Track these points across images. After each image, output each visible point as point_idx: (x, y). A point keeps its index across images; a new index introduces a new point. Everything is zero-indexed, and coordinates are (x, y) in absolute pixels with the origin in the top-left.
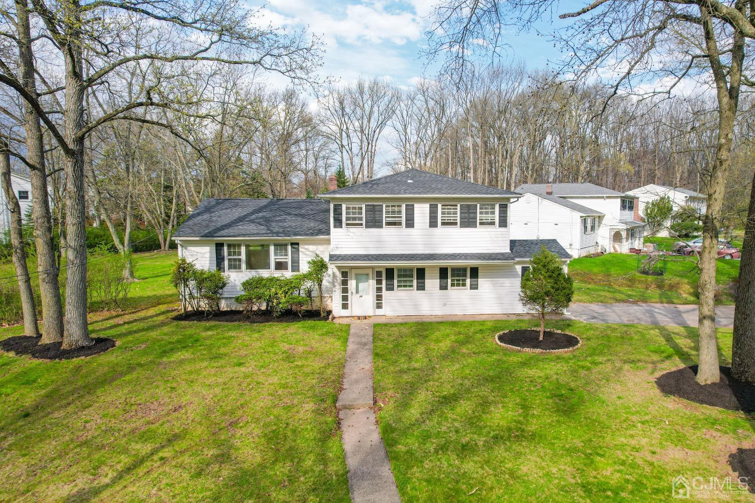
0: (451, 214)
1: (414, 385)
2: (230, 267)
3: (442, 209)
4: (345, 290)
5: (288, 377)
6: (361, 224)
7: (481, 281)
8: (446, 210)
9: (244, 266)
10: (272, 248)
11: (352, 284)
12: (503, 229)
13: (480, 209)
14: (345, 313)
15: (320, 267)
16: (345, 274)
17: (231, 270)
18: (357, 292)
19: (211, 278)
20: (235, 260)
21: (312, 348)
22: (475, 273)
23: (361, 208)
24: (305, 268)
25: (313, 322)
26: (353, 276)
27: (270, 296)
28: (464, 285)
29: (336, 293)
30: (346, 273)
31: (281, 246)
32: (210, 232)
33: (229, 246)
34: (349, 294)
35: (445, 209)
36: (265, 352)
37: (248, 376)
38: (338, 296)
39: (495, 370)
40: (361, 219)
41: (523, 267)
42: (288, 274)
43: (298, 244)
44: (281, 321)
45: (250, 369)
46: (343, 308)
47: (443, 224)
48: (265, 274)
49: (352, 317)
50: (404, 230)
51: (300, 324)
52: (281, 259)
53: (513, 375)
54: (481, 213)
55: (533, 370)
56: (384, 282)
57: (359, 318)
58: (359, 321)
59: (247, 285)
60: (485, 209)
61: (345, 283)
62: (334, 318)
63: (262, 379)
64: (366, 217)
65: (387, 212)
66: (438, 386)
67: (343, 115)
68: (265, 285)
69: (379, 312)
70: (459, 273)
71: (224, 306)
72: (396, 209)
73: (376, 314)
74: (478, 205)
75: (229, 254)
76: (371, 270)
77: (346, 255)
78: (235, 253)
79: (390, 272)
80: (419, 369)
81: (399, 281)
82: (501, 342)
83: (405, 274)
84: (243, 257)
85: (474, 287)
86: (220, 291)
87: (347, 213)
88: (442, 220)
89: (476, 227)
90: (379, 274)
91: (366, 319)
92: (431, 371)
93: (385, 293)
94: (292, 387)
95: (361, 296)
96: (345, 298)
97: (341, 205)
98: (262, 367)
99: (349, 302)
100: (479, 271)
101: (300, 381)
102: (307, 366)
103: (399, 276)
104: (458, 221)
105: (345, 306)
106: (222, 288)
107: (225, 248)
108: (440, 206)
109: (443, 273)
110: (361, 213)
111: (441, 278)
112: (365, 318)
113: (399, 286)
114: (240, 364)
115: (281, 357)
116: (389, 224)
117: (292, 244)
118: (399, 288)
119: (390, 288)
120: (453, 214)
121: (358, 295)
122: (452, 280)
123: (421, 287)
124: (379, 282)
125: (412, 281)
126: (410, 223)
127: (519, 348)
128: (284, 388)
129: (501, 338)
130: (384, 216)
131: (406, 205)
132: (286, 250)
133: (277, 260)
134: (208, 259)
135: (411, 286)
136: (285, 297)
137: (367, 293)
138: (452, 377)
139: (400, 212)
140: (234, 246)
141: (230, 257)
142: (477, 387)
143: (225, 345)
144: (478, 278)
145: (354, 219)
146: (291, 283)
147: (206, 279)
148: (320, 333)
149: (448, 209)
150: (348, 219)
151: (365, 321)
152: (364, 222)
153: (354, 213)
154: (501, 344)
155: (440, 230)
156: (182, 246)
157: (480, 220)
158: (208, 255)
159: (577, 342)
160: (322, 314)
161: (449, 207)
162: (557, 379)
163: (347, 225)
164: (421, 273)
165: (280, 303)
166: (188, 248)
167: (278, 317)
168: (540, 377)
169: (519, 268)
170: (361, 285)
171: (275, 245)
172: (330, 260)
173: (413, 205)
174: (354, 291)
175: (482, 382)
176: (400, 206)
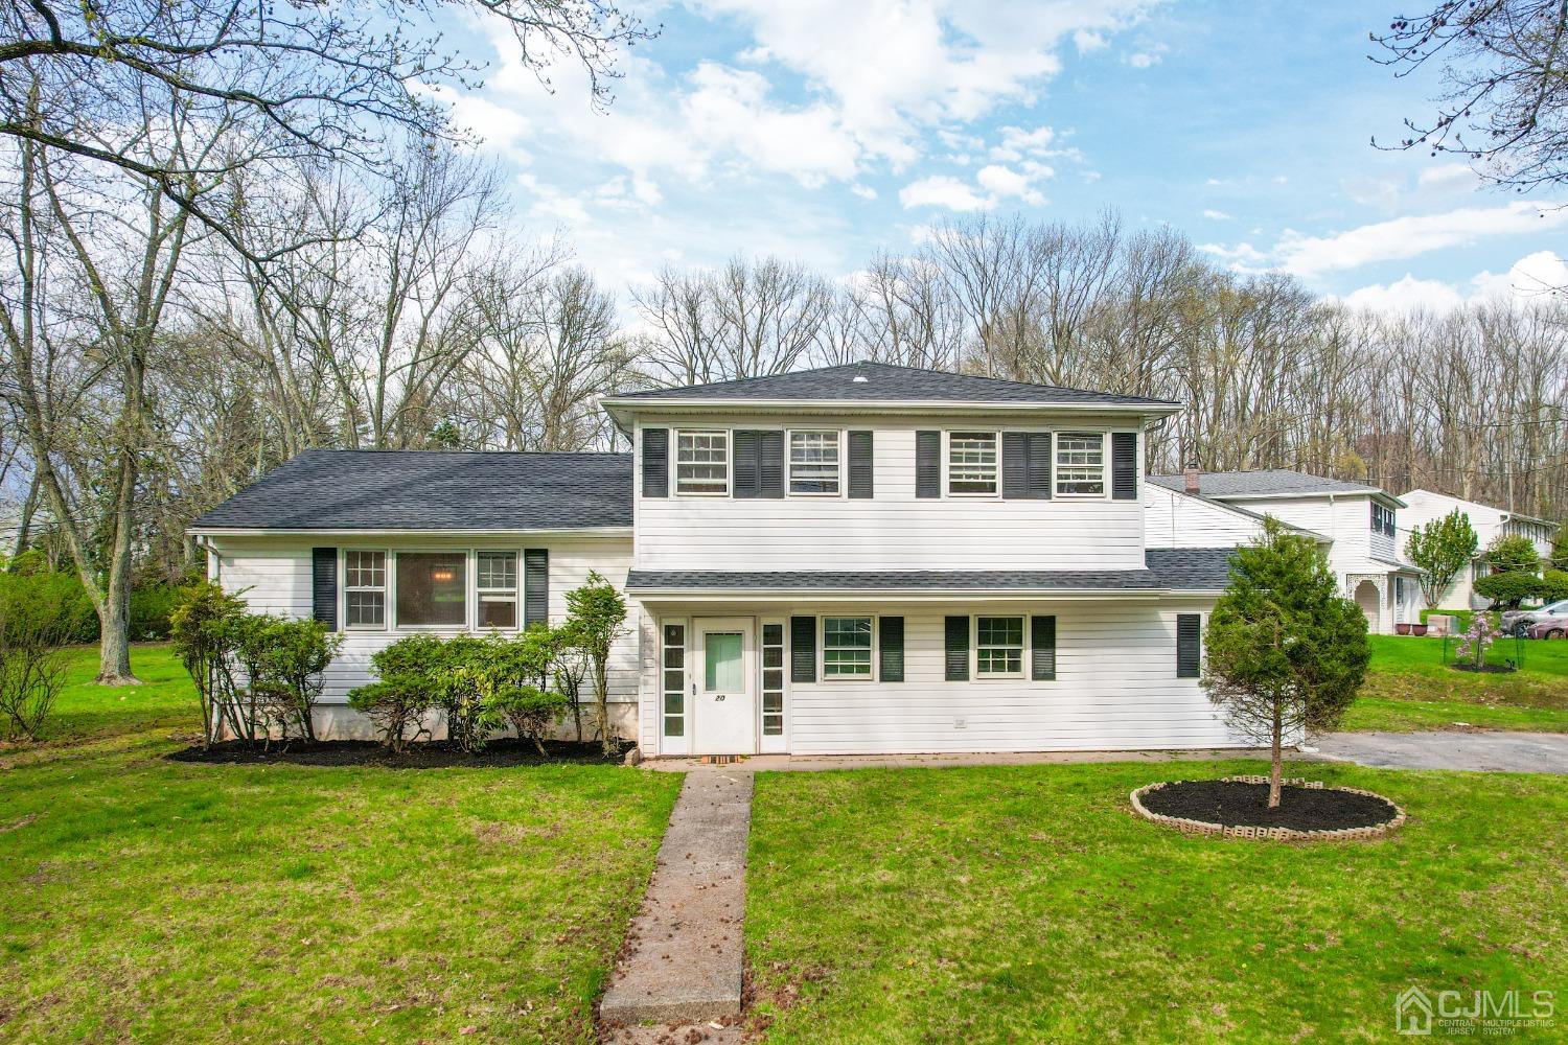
0: (976, 460)
1: (889, 940)
2: (352, 618)
3: (953, 445)
4: (674, 681)
5: (447, 912)
6: (724, 488)
7: (1064, 657)
8: (964, 450)
9: (390, 615)
10: (471, 565)
11: (694, 662)
12: (1124, 505)
13: (1061, 446)
14: (673, 745)
15: (600, 608)
16: (674, 635)
17: (354, 627)
18: (710, 684)
19: (286, 636)
20: (368, 597)
21: (555, 829)
22: (1045, 631)
23: (720, 442)
24: (559, 614)
25: (578, 766)
26: (700, 640)
27: (452, 688)
28: (1015, 666)
29: (650, 689)
30: (680, 629)
31: (497, 559)
32: (298, 518)
33: (352, 557)
34: (686, 691)
35: (959, 445)
36: (401, 840)
37: (315, 908)
38: (655, 698)
39: (1161, 890)
40: (720, 471)
41: (1180, 617)
42: (512, 635)
43: (544, 553)
44: (483, 764)
45: (332, 887)
46: (668, 733)
47: (956, 487)
48: (446, 633)
49: (692, 757)
50: (842, 507)
51: (535, 772)
52: (496, 595)
53: (1230, 904)
54: (1063, 458)
55: (1290, 890)
56: (787, 657)
57: (714, 759)
58: (713, 767)
59: (389, 661)
60: (1074, 446)
61: (674, 658)
62: (640, 760)
63: (354, 917)
64: (735, 467)
65: (796, 453)
66: (973, 942)
67: (697, 339)
68: (439, 660)
69: (771, 744)
70: (1000, 632)
71: (328, 726)
72: (822, 444)
73: (763, 751)
74: (1055, 437)
75: (351, 580)
76: (751, 620)
77: (675, 574)
78: (367, 580)
79: (803, 628)
80: (900, 888)
81: (829, 655)
82: (1153, 811)
83: (848, 635)
84: (390, 590)
85: (1045, 673)
86: (313, 678)
87: (682, 456)
88: (952, 476)
89: (1049, 497)
90: (772, 634)
91: (732, 761)
92: (943, 893)
93: (790, 690)
94: (452, 943)
95: (721, 698)
96: (674, 703)
97: (665, 432)
98: (373, 880)
99: (686, 715)
100: (1058, 627)
101: (487, 926)
102: (526, 878)
103: (830, 639)
104: (999, 481)
105: (674, 727)
106: (318, 668)
107: (341, 563)
108: (945, 438)
109: (956, 630)
110: (721, 456)
111: (949, 646)
112: (732, 758)
113: (829, 669)
114: (307, 871)
115: (448, 853)
116: (799, 486)
117: (529, 553)
118: (831, 676)
119: (804, 674)
120: (984, 460)
121: (712, 695)
122: (982, 653)
123: (893, 673)
124: (773, 658)
125: (866, 655)
126: (862, 484)
127: (1218, 826)
128: (420, 946)
129: (1151, 801)
130: (788, 462)
131: (852, 434)
132: (511, 569)
133: (485, 599)
134: (290, 594)
135: (865, 669)
136: (495, 689)
137: (740, 687)
138: (1018, 912)
139: (832, 453)
140: (366, 557)
141: (353, 589)
142: (1115, 944)
143: (283, 820)
144: (1053, 646)
145: (703, 471)
146: (517, 652)
147: (271, 638)
148: (591, 791)
149: (968, 445)
150: (683, 471)
151: (730, 766)
152: (729, 481)
153: (701, 455)
154: (1156, 816)
155: (949, 507)
156: (220, 557)
157: (1060, 477)
158: (288, 584)
159: (1390, 813)
160: (607, 747)
161: (972, 440)
162: (1384, 915)
163: (682, 487)
164: (893, 631)
165: (480, 709)
166: (236, 562)
167: (477, 755)
168: (1325, 911)
169: (1169, 620)
170: (722, 668)
171: (481, 556)
172: (629, 584)
173: (869, 434)
174: (701, 684)
175: (1128, 925)
176: (832, 437)
